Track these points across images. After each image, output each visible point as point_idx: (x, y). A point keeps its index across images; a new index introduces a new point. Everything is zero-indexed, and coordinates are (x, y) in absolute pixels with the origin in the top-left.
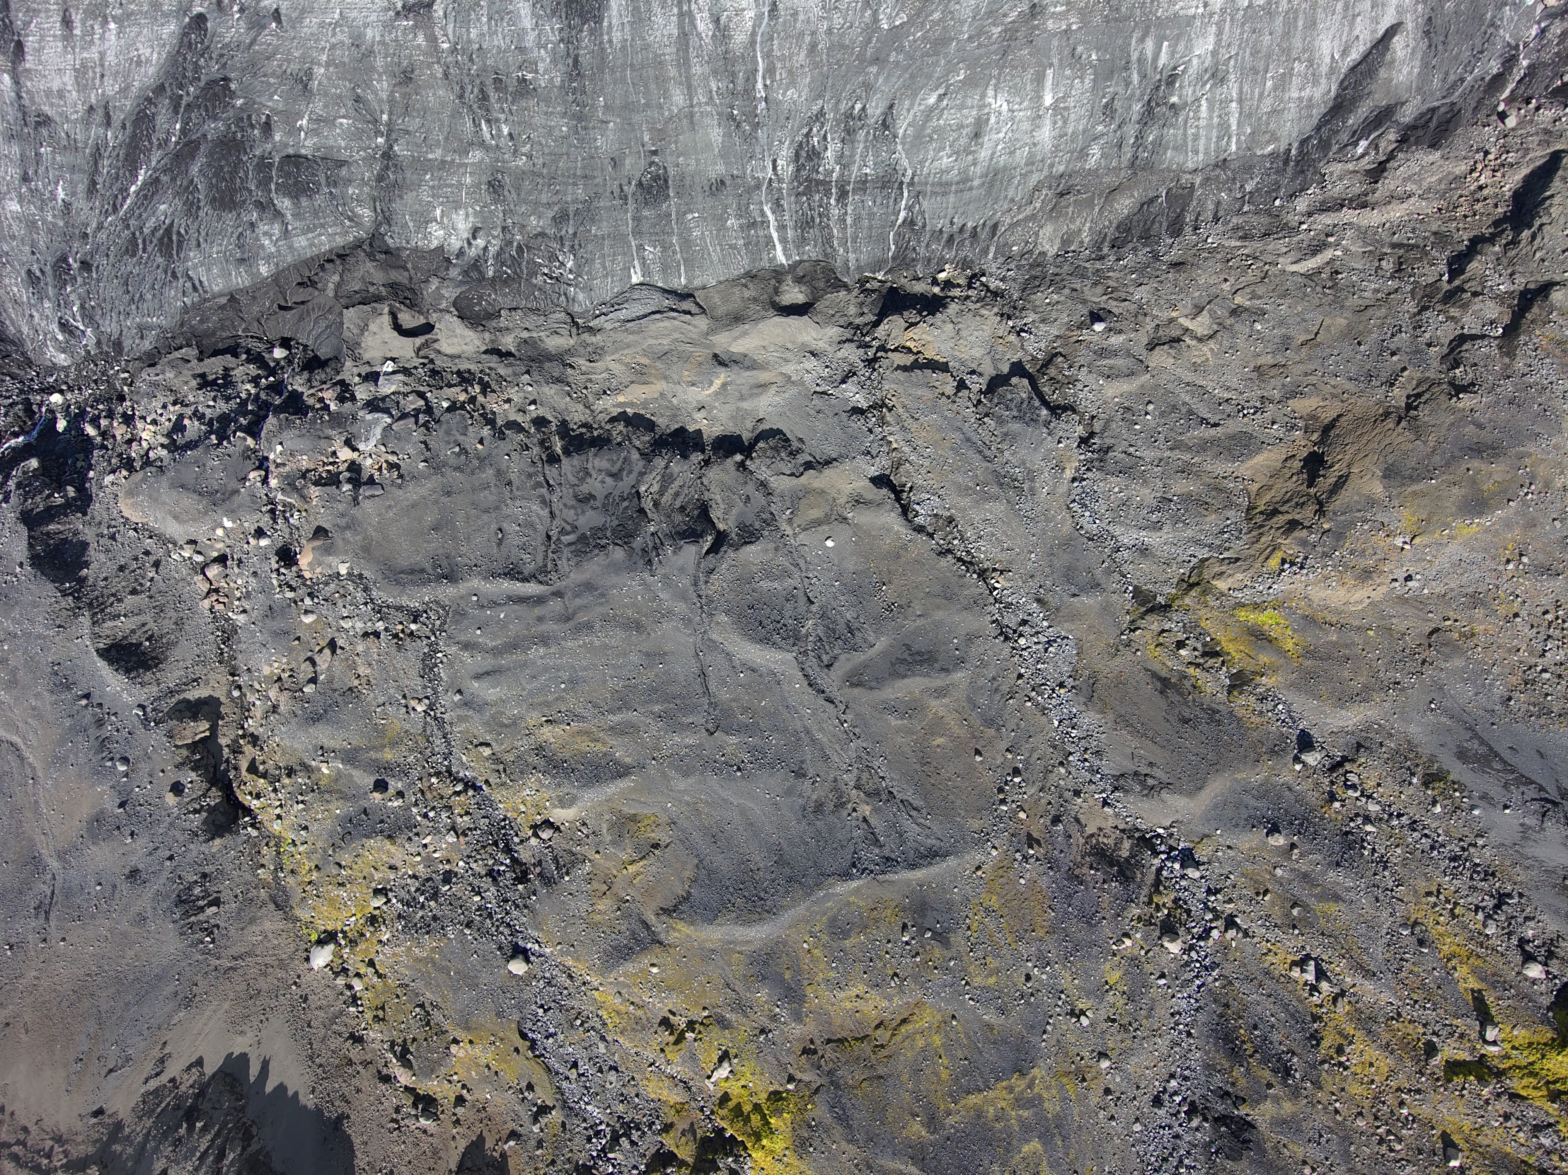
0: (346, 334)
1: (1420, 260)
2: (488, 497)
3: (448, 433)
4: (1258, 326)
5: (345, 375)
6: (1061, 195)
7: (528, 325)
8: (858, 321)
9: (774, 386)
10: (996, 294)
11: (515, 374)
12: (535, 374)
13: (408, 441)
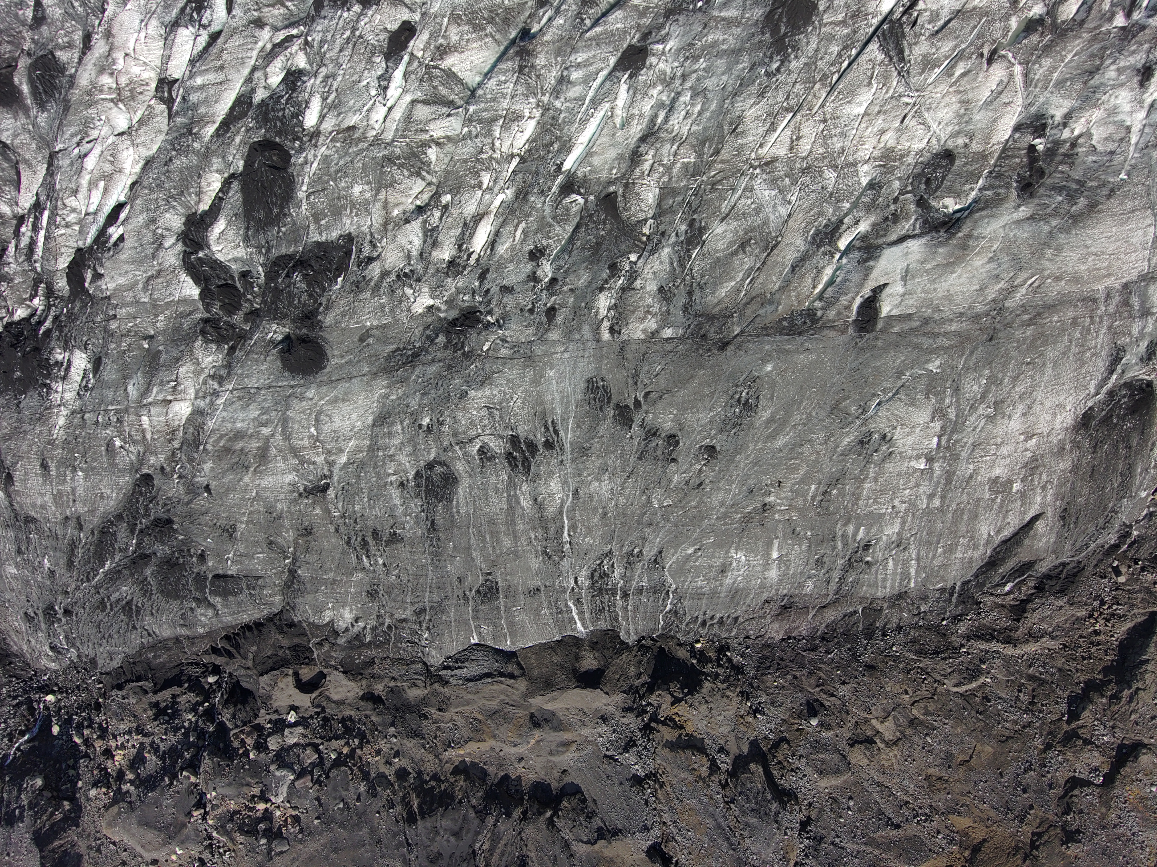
0: (261, 691)
1: (1048, 696)
2: (364, 853)
3: (335, 789)
4: (929, 740)
5: (260, 720)
6: (785, 607)
7: (394, 674)
8: (637, 683)
9: (575, 746)
10: (738, 669)
11: (384, 724)
12: (399, 724)
13: (306, 798)
